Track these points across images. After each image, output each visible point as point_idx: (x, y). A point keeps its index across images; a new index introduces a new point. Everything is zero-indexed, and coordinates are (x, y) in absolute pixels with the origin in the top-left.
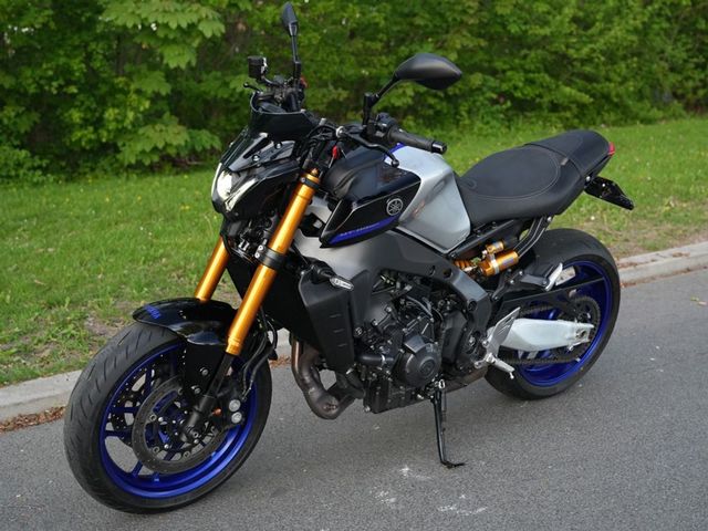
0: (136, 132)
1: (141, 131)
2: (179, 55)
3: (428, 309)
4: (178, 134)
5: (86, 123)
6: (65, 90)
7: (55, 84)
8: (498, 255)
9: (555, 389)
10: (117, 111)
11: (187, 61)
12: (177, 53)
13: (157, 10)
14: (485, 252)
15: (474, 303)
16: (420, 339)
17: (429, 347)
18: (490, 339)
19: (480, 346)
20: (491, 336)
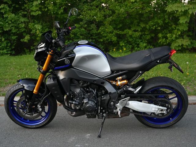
0: (176, 41)
1: (177, 40)
2: (184, 19)
4: (187, 42)
5: (163, 37)
6: (157, 28)
7: (154, 27)
9: (160, 126)
10: (170, 34)
11: (186, 21)
12: (183, 18)
13: (176, 7)
14: (116, 79)
15: (110, 93)
16: (87, 99)
17: (90, 102)
18: (118, 104)
19: (115, 106)
20: (119, 104)
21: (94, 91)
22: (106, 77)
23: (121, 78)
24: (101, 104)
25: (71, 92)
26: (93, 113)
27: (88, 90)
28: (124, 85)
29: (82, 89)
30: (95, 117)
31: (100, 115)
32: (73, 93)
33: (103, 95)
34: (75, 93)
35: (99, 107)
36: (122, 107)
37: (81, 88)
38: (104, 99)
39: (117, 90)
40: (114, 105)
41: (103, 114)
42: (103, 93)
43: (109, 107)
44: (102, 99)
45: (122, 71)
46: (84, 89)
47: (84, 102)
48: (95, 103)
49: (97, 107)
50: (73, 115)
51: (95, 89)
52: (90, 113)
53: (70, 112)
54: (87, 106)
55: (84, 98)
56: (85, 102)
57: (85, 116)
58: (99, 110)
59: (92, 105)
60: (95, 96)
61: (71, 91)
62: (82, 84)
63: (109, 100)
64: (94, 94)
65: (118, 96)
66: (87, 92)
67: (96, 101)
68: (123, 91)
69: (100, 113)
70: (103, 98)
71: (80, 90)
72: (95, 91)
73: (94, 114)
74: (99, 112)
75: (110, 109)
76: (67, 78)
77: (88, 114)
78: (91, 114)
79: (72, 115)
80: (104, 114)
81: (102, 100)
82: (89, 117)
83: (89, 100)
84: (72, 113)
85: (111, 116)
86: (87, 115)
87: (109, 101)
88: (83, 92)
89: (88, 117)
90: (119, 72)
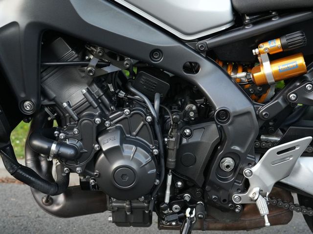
3: (154, 108)
8: (274, 57)
14: (255, 51)
15: (225, 113)
16: (118, 136)
17: (129, 150)
18: (255, 169)
19: (241, 174)
20: (258, 165)
21: (152, 101)
22: (209, 41)
23: (277, 43)
24: (177, 162)
25: (46, 102)
26: (141, 203)
27: (122, 94)
28: (290, 80)
29: (95, 89)
30: (147, 222)
31: (168, 214)
32: (56, 106)
33: (189, 123)
34: (65, 105)
35: (170, 178)
36: (270, 182)
37: (90, 85)
38: (191, 141)
39: (253, 104)
40: (237, 171)
41: (183, 210)
42: (192, 114)
43: (212, 176)
44: (184, 141)
45: (283, 12)
46: (106, 91)
47: (101, 149)
48: (152, 154)
49: (158, 176)
50: (55, 208)
51: (157, 96)
52: (126, 205)
53: (41, 197)
54: (116, 165)
55: (101, 130)
56: (104, 149)
57: (107, 216)
58: (168, 192)
59: (139, 163)
60: (152, 124)
61: (44, 94)
62: (98, 66)
63: (216, 148)
64: (151, 115)
65: (258, 128)
66: (120, 104)
67: (158, 148)
68: (283, 105)
69: (170, 206)
70: (190, 136)
71: (88, 91)
72: (157, 103)
73: (143, 208)
74: (167, 200)
75: (218, 188)
76: (23, 23)
77: (120, 209)
78: (132, 210)
79: (49, 208)
80: (188, 210)
81: (181, 148)
82: (121, 220)
83: (124, 140)
84: (50, 201)
85: (216, 221)
86: (116, 212)
87: (215, 151)
88: (101, 103)
89: (118, 223)
90: (269, 20)
